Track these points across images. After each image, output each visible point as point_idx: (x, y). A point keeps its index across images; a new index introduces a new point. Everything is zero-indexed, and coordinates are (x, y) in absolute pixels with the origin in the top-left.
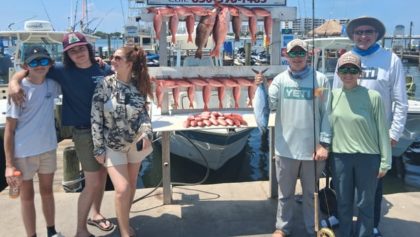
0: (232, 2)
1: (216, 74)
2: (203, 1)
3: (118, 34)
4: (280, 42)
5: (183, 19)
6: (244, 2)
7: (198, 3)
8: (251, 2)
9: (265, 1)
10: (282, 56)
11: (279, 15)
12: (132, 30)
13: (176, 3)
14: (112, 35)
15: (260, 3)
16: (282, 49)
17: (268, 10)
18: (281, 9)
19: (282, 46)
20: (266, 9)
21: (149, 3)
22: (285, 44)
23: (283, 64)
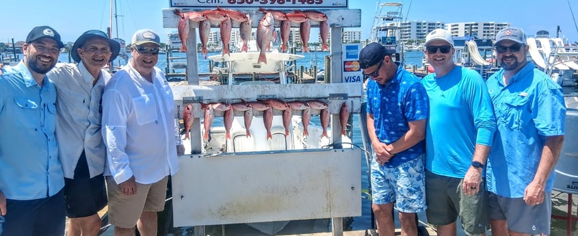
0: (279, 2)
1: (261, 94)
2: (242, 2)
4: (342, 53)
5: (217, 25)
6: (294, 3)
7: (236, 4)
8: (303, 3)
9: (321, 2)
10: (345, 71)
11: (338, 19)
13: (207, 5)
15: (314, 5)
16: (345, 62)
17: (325, 13)
18: (341, 12)
19: (345, 59)
20: (322, 12)
21: (173, 5)
22: (348, 56)
23: (347, 81)
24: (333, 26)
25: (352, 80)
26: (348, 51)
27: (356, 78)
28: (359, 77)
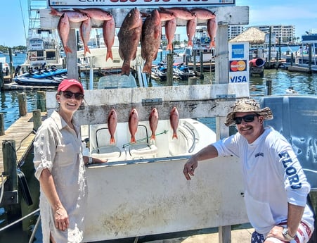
1: (146, 98)
3: (21, 48)
4: (228, 52)
5: (99, 25)
10: (231, 70)
11: (225, 16)
12: (36, 43)
14: (14, 48)
16: (231, 62)
17: (212, 10)
18: (229, 9)
19: (230, 59)
20: (209, 9)
21: (51, 4)
22: (234, 56)
23: (232, 81)
24: (220, 24)
25: (238, 80)
26: (234, 50)
27: (242, 78)
28: (244, 77)
